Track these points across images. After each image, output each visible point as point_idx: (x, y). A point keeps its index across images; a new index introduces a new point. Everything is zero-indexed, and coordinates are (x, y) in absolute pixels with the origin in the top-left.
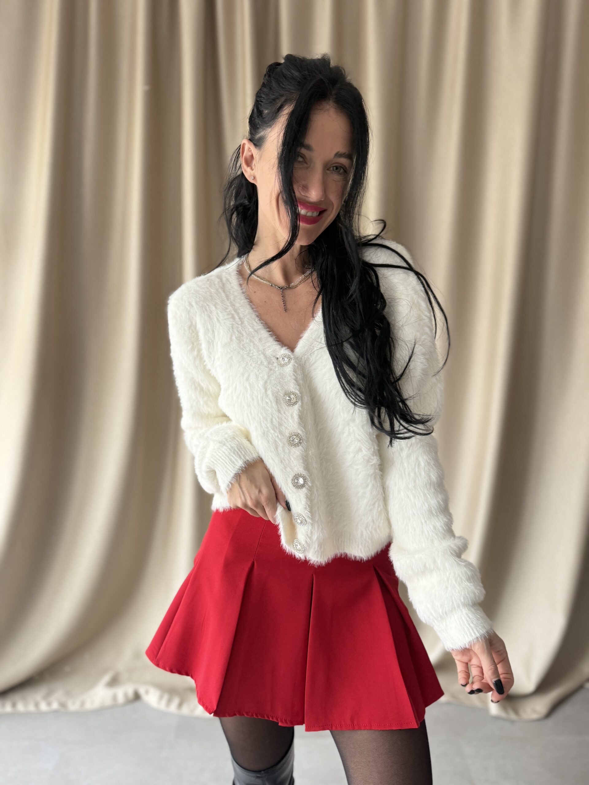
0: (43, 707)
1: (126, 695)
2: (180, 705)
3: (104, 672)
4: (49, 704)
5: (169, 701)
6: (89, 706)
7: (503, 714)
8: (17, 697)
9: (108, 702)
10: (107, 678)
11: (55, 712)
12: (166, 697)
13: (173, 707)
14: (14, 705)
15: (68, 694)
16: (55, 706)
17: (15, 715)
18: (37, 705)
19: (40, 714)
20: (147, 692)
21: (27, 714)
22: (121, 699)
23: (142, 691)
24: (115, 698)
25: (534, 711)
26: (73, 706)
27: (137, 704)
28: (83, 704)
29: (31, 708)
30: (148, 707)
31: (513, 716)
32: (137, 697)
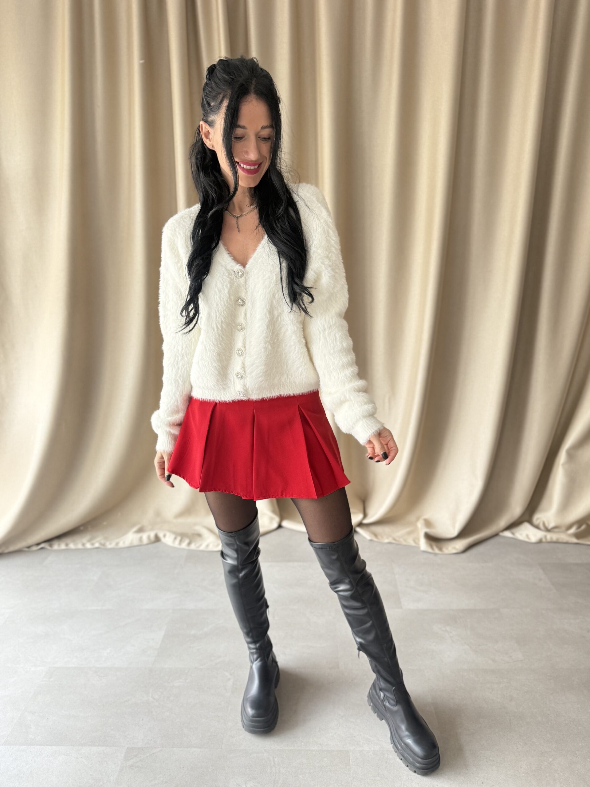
0: (88, 546)
1: (149, 537)
2: (189, 544)
3: (133, 525)
4: (93, 544)
5: (181, 541)
6: (121, 545)
7: (430, 550)
8: (68, 540)
9: (136, 542)
10: (135, 529)
11: (97, 548)
12: (179, 538)
13: (184, 545)
14: (67, 545)
15: (106, 539)
16: (97, 545)
17: (67, 550)
18: (83, 545)
19: (86, 550)
20: (165, 536)
21: (77, 550)
22: (145, 540)
23: (161, 535)
24: (141, 539)
25: (455, 548)
26: (109, 545)
27: (157, 544)
28: (117, 544)
29: (80, 546)
30: (166, 545)
31: (437, 551)
32: (157, 539)
